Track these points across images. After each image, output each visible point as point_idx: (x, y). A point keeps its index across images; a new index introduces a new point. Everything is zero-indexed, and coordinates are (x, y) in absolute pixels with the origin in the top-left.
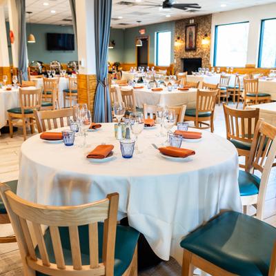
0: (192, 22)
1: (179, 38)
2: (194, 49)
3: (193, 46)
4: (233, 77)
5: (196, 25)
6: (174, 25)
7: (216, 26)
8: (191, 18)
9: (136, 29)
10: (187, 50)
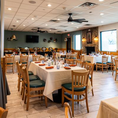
0: (89, 30)
1: (84, 38)
2: (91, 43)
3: (91, 41)
4: (110, 56)
5: (91, 32)
6: (82, 32)
7: (101, 32)
8: (89, 29)
9: (66, 34)
10: (88, 43)
